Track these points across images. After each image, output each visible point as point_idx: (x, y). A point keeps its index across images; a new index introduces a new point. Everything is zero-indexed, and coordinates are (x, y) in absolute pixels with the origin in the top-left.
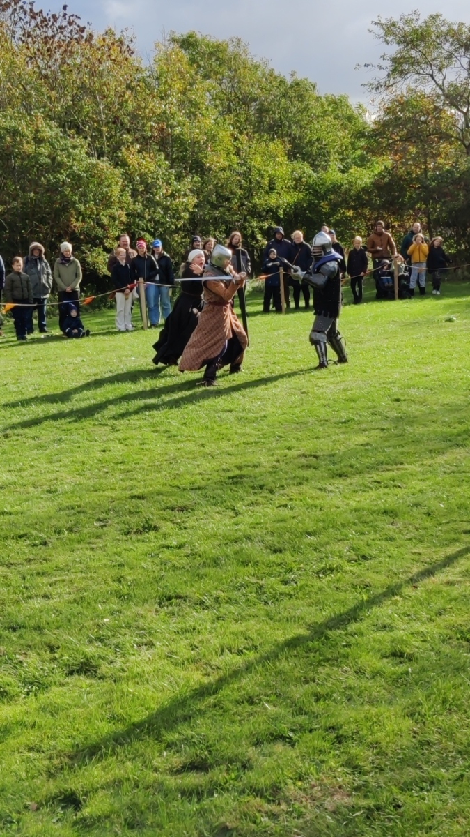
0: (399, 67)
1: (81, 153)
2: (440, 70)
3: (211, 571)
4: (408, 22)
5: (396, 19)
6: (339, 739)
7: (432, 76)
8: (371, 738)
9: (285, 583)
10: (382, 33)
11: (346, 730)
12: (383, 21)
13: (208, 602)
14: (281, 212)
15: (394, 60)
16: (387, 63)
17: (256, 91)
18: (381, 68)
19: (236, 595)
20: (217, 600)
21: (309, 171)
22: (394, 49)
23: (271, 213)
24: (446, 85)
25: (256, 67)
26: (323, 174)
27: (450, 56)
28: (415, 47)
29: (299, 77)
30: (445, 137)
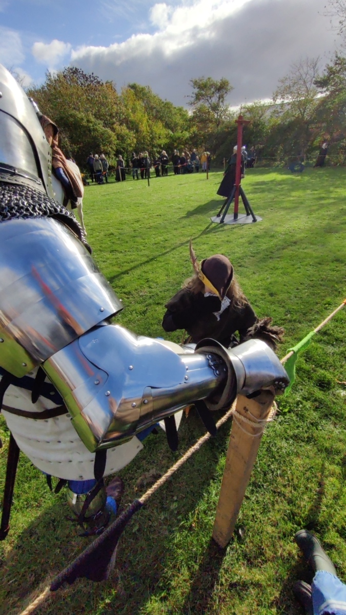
0: (198, 97)
1: (101, 126)
2: (210, 97)
3: (125, 244)
4: (201, 80)
5: (197, 79)
6: (148, 281)
7: (208, 100)
8: (155, 281)
9: (144, 247)
10: (193, 84)
11: (150, 279)
12: (193, 80)
13: (123, 251)
14: (162, 146)
15: (196, 95)
16: (194, 95)
17: (155, 105)
18: (192, 97)
19: (130, 250)
20: (125, 251)
21: (171, 132)
22: (196, 90)
23: (159, 146)
24: (212, 103)
25: (155, 97)
26: (175, 134)
27: (213, 93)
28: (203, 90)
29: (168, 101)
30: (211, 122)
